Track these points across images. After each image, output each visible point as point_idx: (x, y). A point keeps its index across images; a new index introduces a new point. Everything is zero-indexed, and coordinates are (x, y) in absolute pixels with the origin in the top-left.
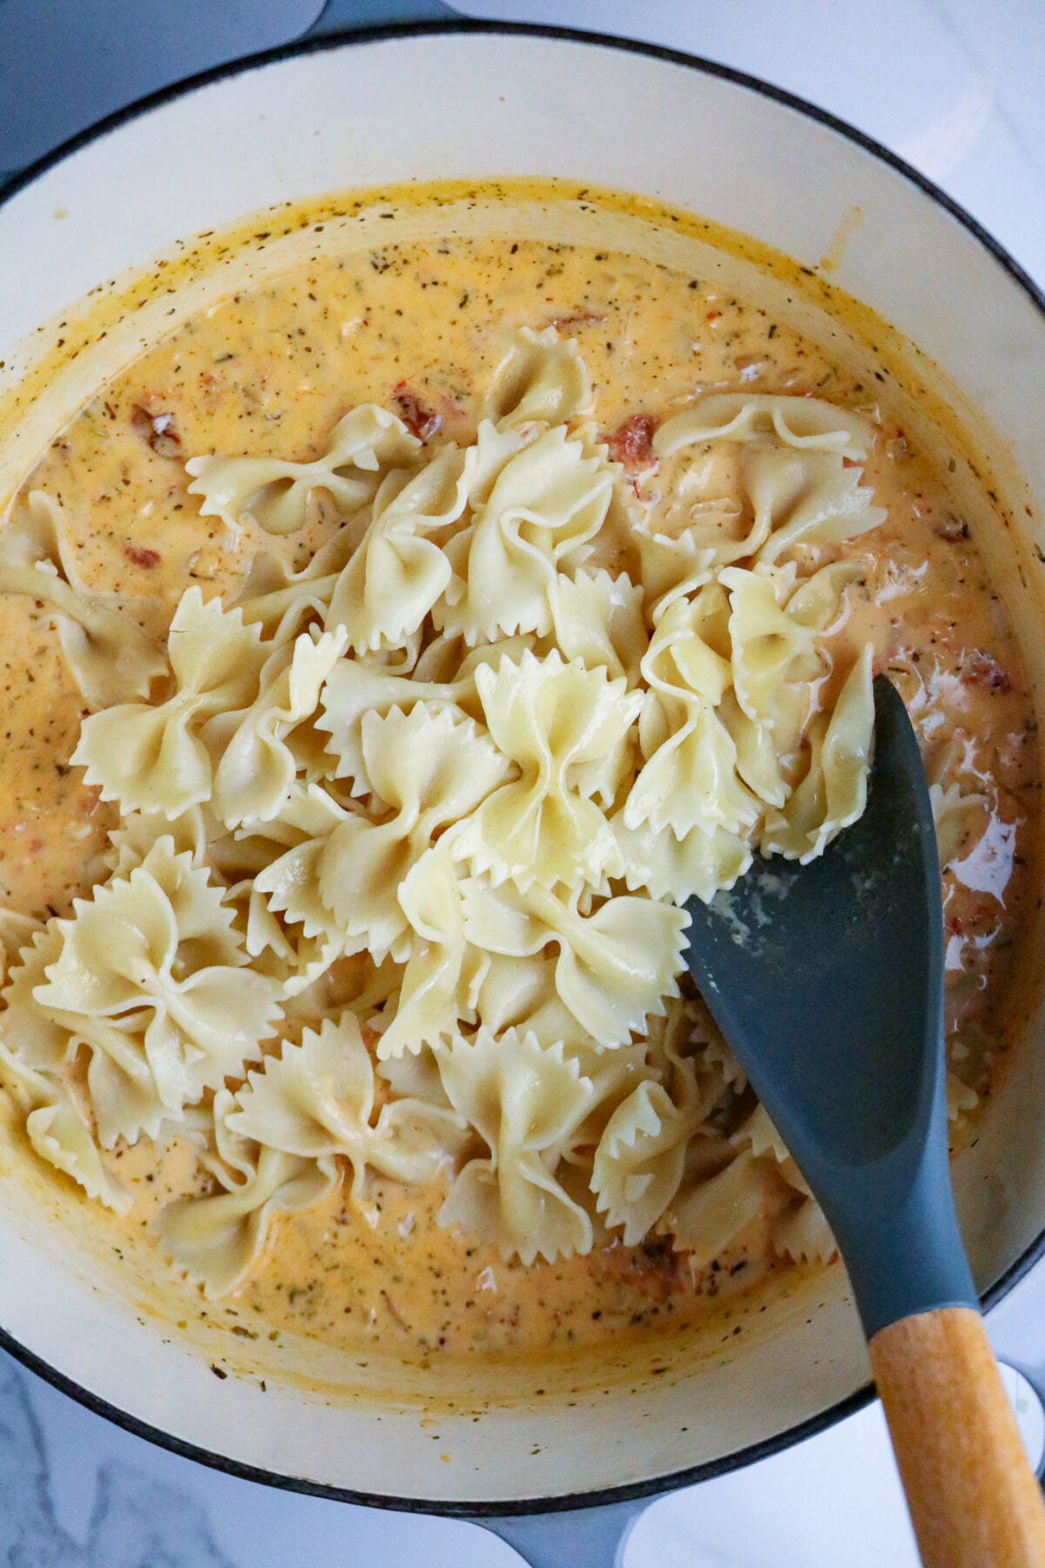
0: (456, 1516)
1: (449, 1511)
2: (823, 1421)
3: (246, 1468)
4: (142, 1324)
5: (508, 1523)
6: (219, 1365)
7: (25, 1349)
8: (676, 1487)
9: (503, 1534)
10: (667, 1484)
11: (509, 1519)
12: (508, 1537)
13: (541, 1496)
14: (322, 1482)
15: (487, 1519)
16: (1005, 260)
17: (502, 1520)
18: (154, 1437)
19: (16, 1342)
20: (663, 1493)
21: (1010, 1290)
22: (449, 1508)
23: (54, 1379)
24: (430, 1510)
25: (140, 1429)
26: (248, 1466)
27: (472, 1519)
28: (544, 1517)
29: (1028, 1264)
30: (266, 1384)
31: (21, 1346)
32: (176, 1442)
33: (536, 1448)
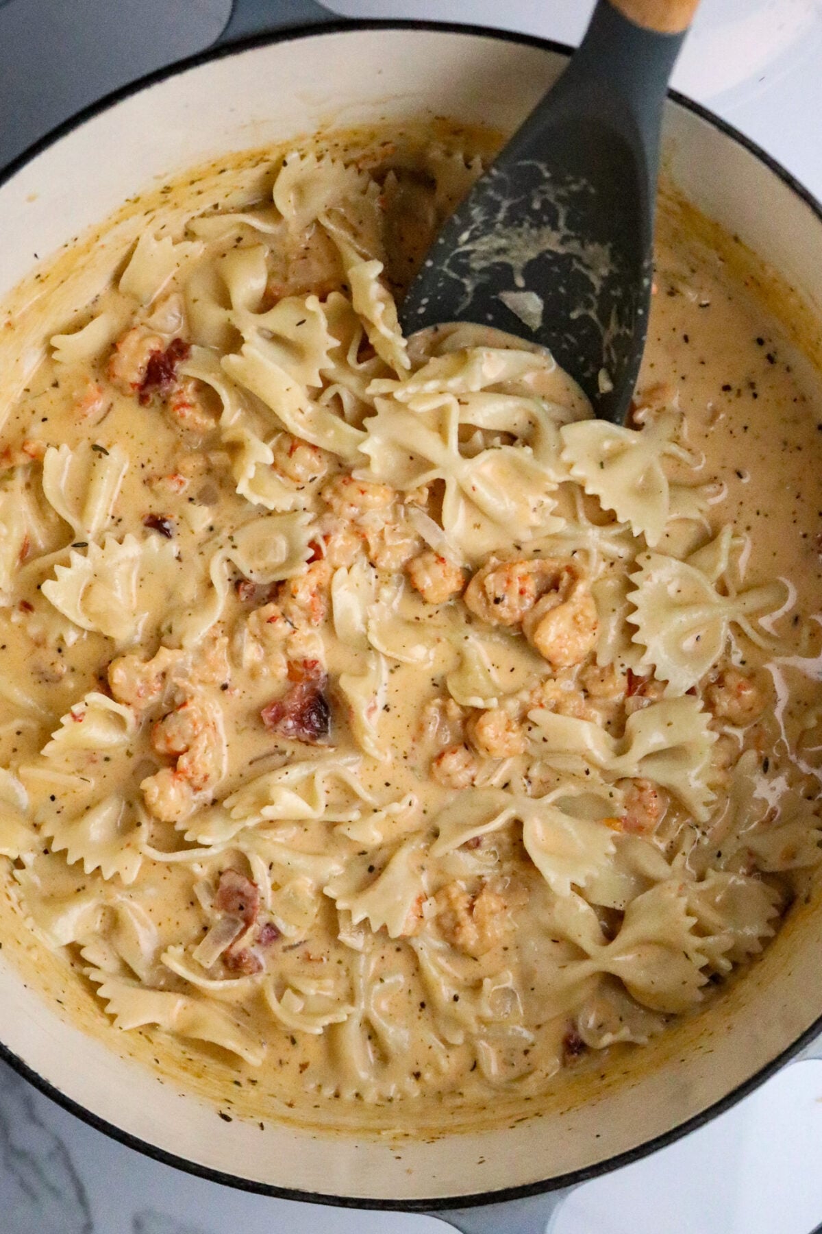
0: (417, 1211)
1: (412, 1207)
2: (702, 1119)
3: (250, 1184)
4: (161, 1083)
5: (460, 1214)
6: (226, 1112)
7: (71, 1101)
8: (588, 1178)
9: (456, 1224)
10: (582, 1176)
11: (460, 1211)
12: (460, 1226)
13: (483, 1191)
14: (311, 1191)
15: (442, 1212)
17: (454, 1212)
18: (178, 1163)
19: (64, 1096)
20: (578, 1184)
22: (411, 1205)
23: (96, 1123)
24: (397, 1207)
25: (166, 1158)
26: (252, 1182)
27: (430, 1213)
28: (488, 1208)
30: (264, 1124)
31: (68, 1099)
32: (194, 1167)
33: (481, 1160)
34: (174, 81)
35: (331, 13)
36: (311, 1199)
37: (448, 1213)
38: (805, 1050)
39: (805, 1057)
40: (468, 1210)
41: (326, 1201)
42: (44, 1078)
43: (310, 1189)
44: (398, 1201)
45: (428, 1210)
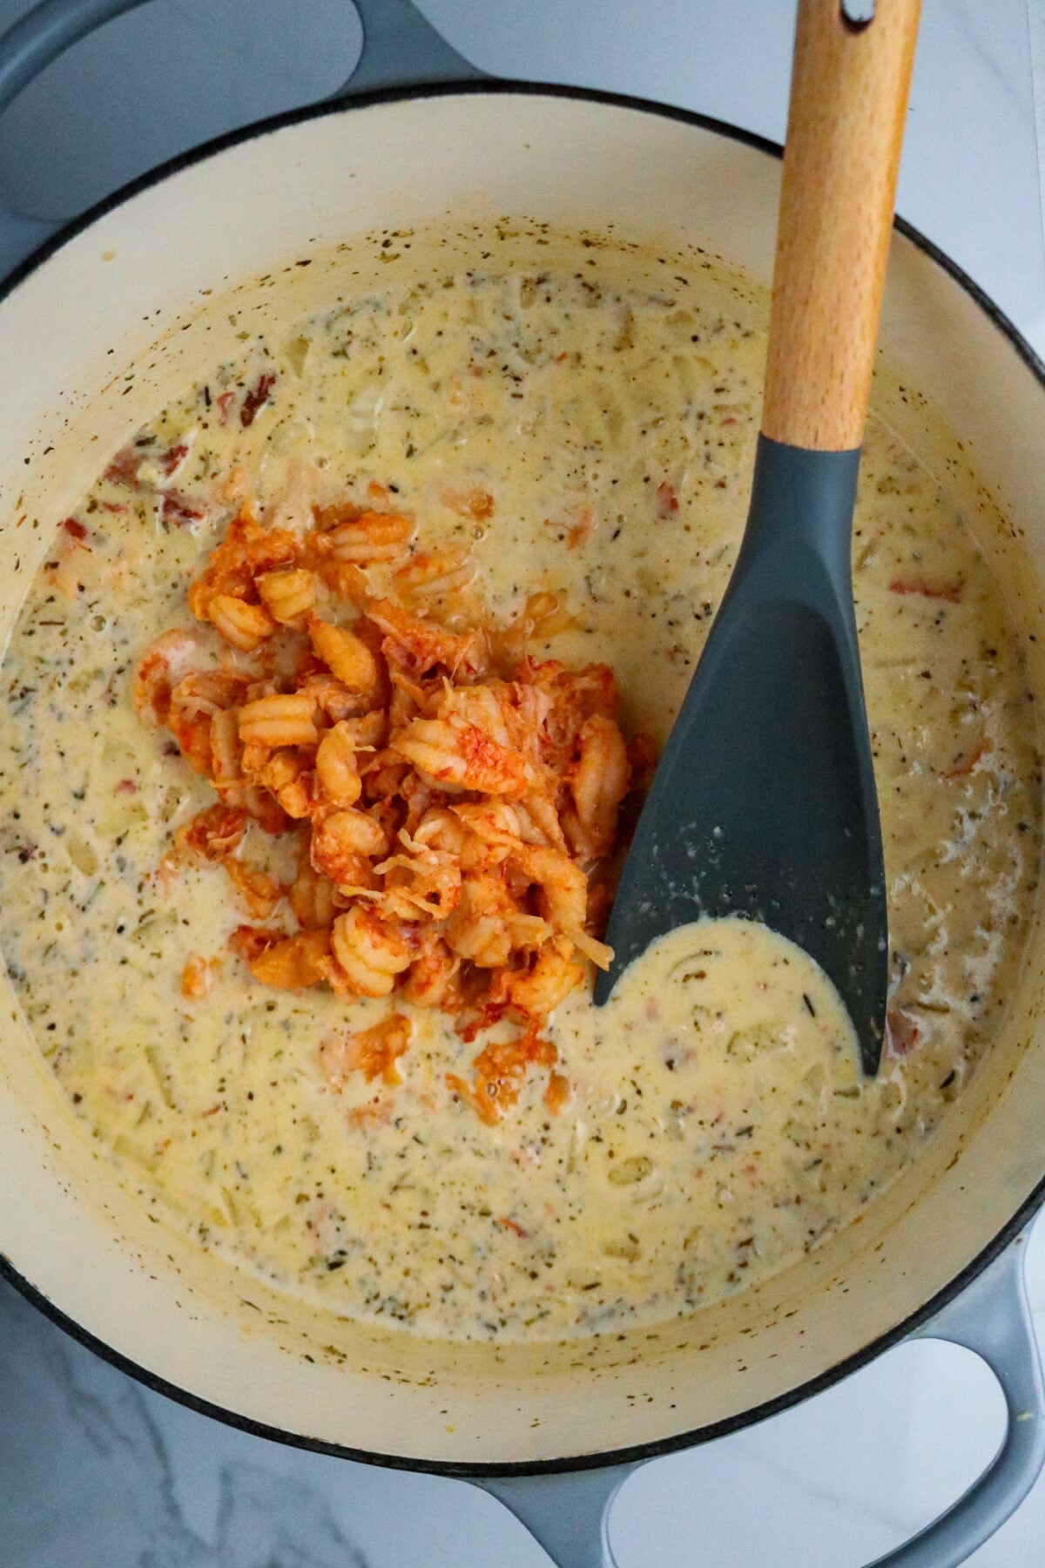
0: (454, 1475)
1: (448, 1471)
5: (503, 1484)
8: (658, 1454)
9: (497, 1494)
10: (650, 1451)
11: (503, 1480)
12: (503, 1497)
14: (332, 1442)
15: (482, 1479)
16: (992, 312)
17: (497, 1481)
20: (646, 1460)
21: (974, 1279)
22: (448, 1468)
26: (264, 1425)
27: (469, 1479)
28: (537, 1479)
29: (992, 1254)
33: (534, 1423)
34: (285, 133)
35: (475, 69)
36: (331, 1451)
37: (491, 1482)
38: (922, 1326)
39: (922, 1334)
40: (513, 1479)
41: (349, 1455)
42: (31, 1284)
43: (331, 1440)
44: (432, 1462)
45: (467, 1475)
